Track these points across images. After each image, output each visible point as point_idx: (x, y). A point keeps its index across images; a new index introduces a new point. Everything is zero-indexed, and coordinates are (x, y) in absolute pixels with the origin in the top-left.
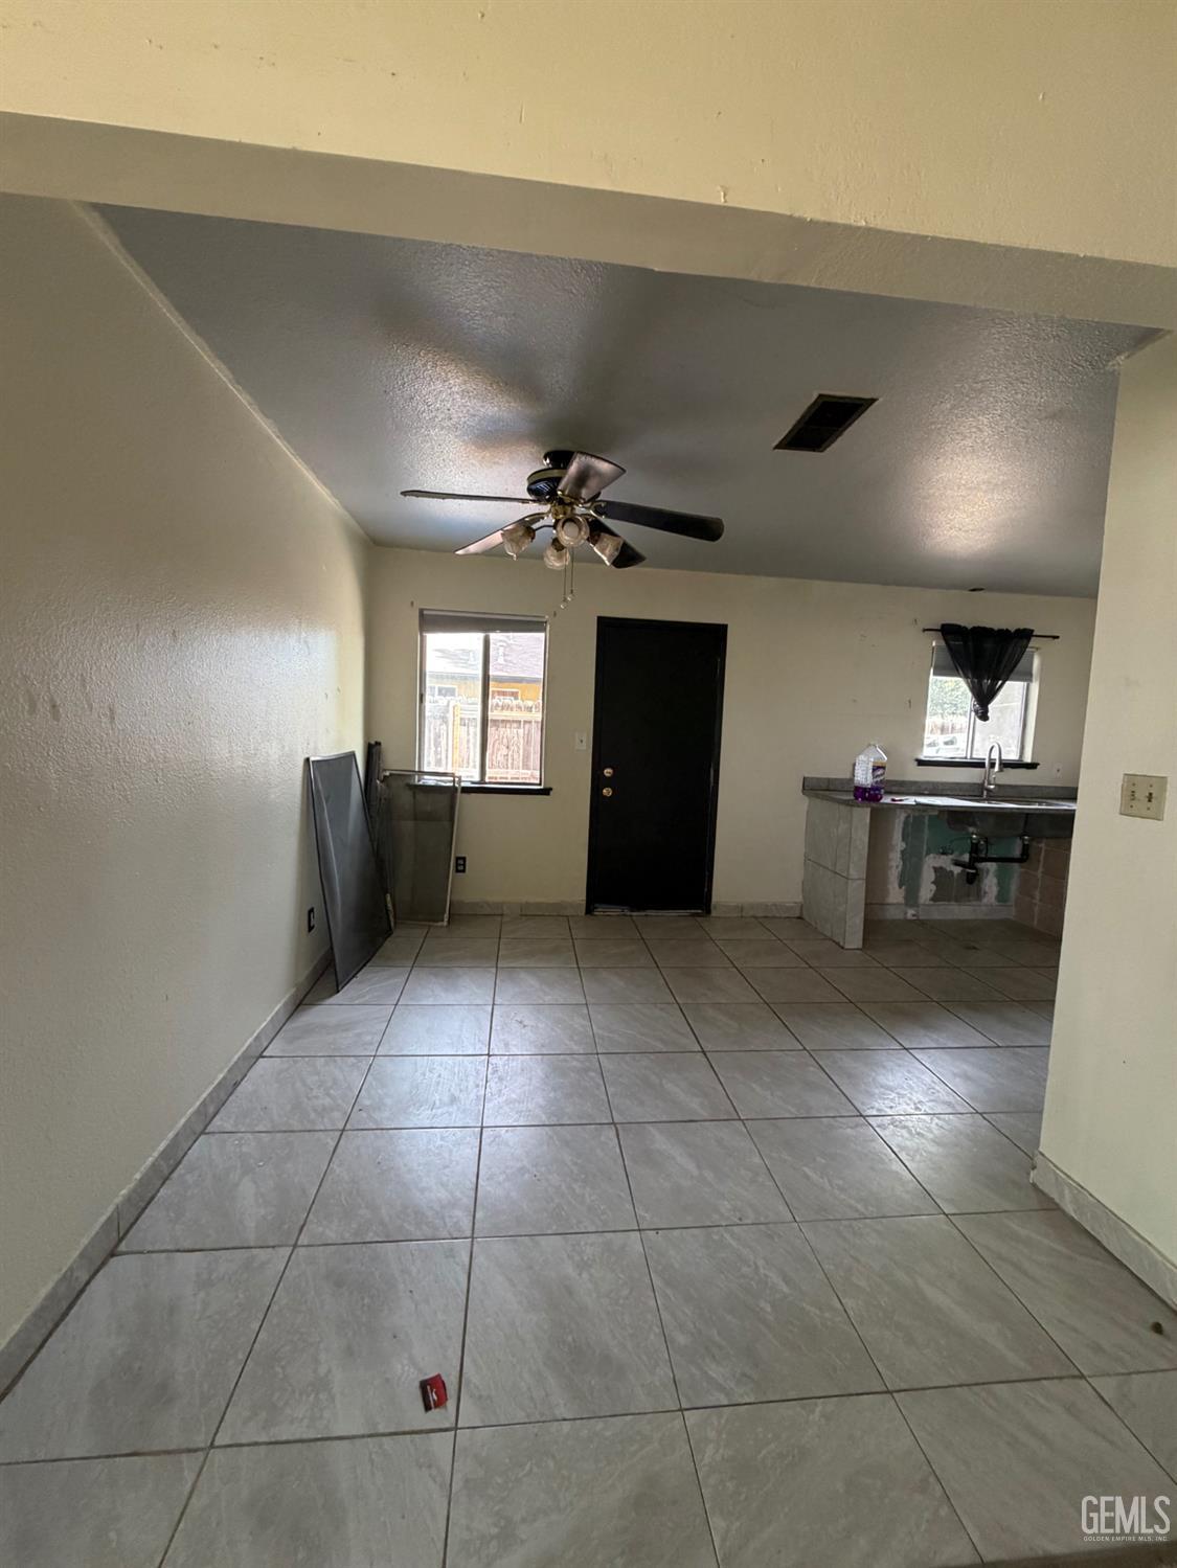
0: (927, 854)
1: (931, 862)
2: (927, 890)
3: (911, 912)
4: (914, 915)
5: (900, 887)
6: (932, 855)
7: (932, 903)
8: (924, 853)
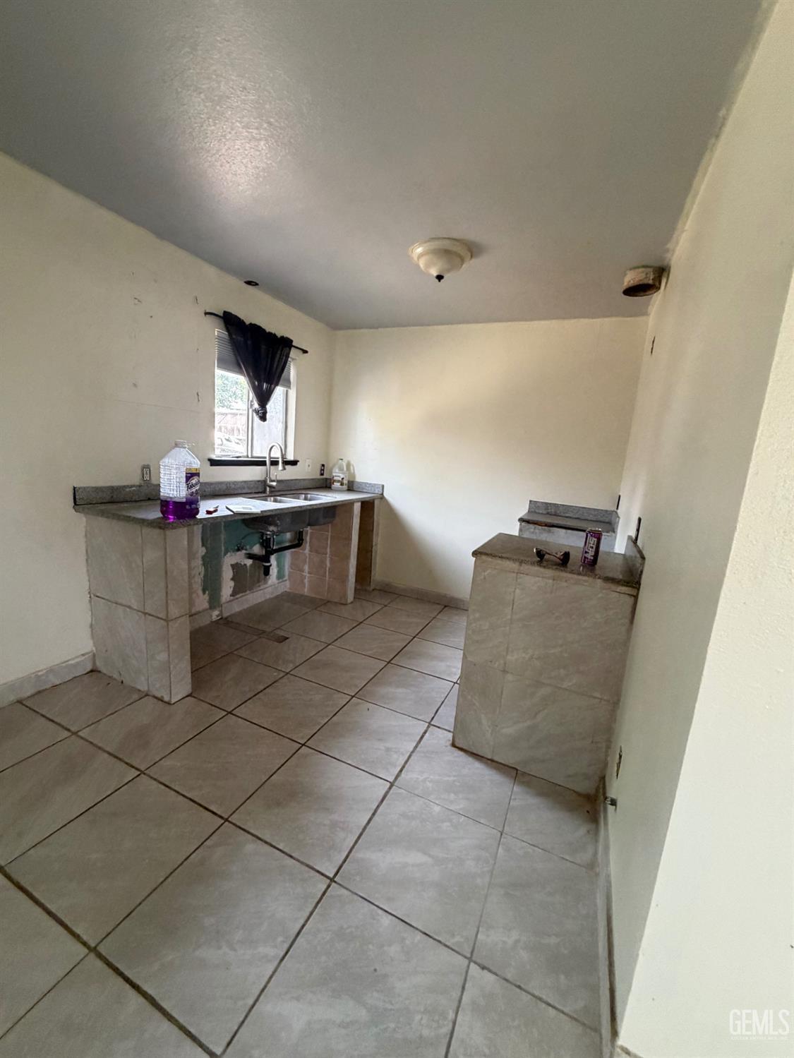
0: (225, 554)
1: (230, 560)
2: (227, 587)
3: (215, 614)
4: (217, 616)
5: (204, 593)
6: (229, 554)
7: (232, 598)
8: (223, 553)
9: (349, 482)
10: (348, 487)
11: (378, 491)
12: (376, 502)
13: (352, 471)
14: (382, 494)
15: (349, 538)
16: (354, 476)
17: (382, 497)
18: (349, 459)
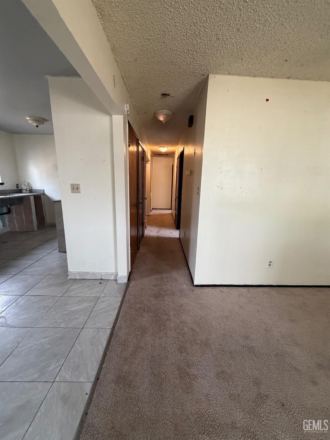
9: (30, 190)
10: (30, 191)
11: (42, 192)
12: (42, 196)
13: (30, 186)
14: (44, 193)
15: (31, 209)
16: (32, 187)
17: (44, 194)
18: (29, 181)
